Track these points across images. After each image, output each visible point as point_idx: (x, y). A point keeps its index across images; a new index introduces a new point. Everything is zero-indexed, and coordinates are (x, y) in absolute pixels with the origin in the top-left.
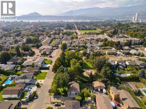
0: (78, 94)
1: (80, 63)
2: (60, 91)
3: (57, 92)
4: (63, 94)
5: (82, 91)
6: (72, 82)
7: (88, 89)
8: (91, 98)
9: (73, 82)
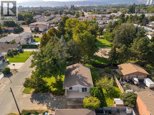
0: (88, 90)
1: (91, 31)
2: (49, 84)
3: (40, 86)
4: (55, 89)
5: (97, 84)
6: (75, 65)
7: (110, 79)
8: (124, 101)
9: (77, 64)
